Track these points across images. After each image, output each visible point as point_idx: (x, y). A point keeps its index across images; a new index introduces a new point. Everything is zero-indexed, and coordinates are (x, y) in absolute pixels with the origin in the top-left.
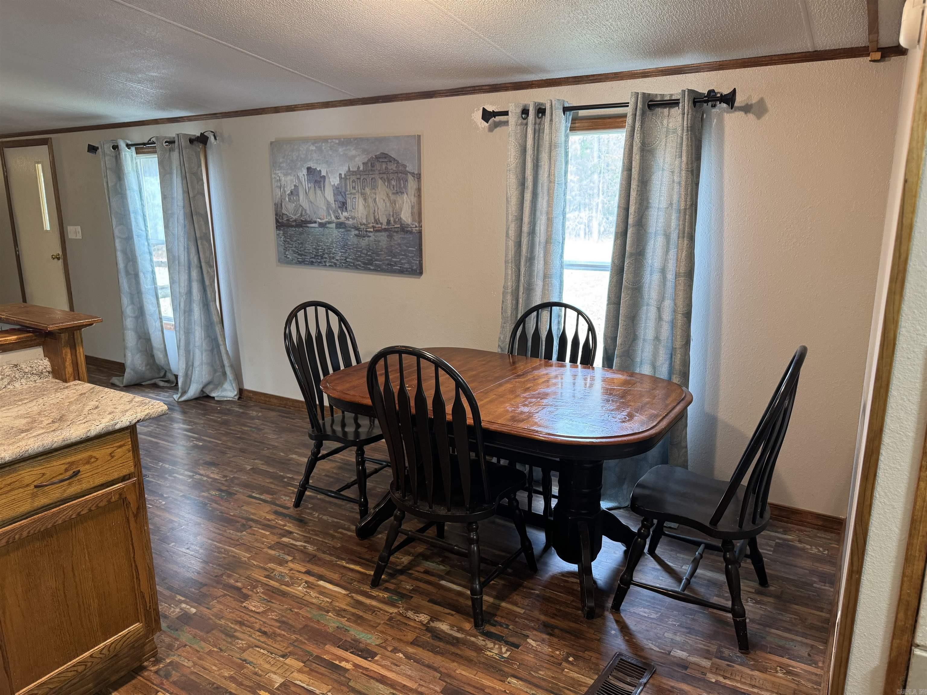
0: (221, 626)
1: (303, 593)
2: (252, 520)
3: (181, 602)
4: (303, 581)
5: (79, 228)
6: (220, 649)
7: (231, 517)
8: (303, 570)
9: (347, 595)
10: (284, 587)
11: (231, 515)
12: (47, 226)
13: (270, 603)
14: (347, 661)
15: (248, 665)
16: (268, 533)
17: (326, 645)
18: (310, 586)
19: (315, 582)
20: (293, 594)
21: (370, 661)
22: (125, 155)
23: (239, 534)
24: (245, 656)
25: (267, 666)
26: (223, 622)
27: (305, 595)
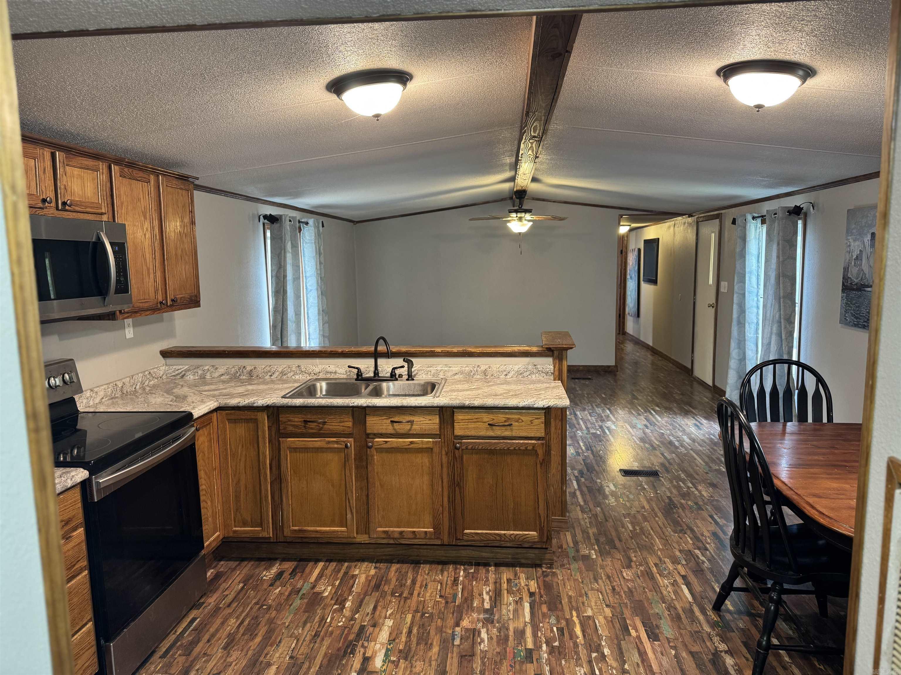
0: (597, 572)
1: (664, 584)
2: (692, 530)
3: (594, 549)
4: (674, 579)
5: (726, 283)
6: (583, 582)
7: (681, 522)
8: (683, 573)
9: (690, 603)
10: (658, 575)
11: (683, 521)
12: (711, 282)
13: (637, 578)
14: (637, 631)
15: (585, 597)
16: (691, 542)
17: (637, 616)
18: (675, 584)
19: (680, 583)
20: (657, 581)
21: (650, 641)
22: (750, 226)
23: (672, 533)
24: (590, 593)
25: (593, 604)
26: (601, 571)
27: (664, 586)
